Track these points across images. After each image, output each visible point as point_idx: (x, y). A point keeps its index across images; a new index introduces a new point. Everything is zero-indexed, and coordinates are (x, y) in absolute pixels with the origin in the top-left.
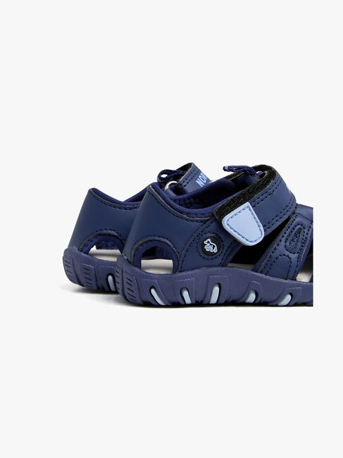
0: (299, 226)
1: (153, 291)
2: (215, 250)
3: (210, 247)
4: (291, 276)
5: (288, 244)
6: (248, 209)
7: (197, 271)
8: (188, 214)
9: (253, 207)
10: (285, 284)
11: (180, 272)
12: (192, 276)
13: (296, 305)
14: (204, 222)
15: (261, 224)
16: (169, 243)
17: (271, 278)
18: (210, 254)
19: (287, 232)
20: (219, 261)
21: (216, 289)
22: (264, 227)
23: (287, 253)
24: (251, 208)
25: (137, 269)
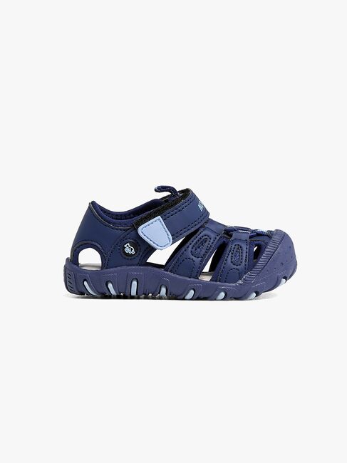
0: (206, 237)
1: (85, 283)
2: (133, 252)
3: (129, 249)
4: (194, 275)
5: (194, 249)
6: (158, 222)
7: (119, 268)
8: (114, 224)
9: (164, 220)
10: (189, 281)
11: (107, 268)
12: (115, 272)
13: (198, 299)
14: (126, 230)
15: (169, 234)
16: (99, 246)
17: (178, 276)
18: (128, 255)
19: (195, 241)
20: (137, 261)
21: (135, 283)
22: (172, 235)
23: (192, 257)
24: (162, 221)
25: (75, 266)
